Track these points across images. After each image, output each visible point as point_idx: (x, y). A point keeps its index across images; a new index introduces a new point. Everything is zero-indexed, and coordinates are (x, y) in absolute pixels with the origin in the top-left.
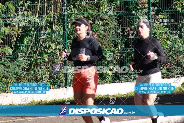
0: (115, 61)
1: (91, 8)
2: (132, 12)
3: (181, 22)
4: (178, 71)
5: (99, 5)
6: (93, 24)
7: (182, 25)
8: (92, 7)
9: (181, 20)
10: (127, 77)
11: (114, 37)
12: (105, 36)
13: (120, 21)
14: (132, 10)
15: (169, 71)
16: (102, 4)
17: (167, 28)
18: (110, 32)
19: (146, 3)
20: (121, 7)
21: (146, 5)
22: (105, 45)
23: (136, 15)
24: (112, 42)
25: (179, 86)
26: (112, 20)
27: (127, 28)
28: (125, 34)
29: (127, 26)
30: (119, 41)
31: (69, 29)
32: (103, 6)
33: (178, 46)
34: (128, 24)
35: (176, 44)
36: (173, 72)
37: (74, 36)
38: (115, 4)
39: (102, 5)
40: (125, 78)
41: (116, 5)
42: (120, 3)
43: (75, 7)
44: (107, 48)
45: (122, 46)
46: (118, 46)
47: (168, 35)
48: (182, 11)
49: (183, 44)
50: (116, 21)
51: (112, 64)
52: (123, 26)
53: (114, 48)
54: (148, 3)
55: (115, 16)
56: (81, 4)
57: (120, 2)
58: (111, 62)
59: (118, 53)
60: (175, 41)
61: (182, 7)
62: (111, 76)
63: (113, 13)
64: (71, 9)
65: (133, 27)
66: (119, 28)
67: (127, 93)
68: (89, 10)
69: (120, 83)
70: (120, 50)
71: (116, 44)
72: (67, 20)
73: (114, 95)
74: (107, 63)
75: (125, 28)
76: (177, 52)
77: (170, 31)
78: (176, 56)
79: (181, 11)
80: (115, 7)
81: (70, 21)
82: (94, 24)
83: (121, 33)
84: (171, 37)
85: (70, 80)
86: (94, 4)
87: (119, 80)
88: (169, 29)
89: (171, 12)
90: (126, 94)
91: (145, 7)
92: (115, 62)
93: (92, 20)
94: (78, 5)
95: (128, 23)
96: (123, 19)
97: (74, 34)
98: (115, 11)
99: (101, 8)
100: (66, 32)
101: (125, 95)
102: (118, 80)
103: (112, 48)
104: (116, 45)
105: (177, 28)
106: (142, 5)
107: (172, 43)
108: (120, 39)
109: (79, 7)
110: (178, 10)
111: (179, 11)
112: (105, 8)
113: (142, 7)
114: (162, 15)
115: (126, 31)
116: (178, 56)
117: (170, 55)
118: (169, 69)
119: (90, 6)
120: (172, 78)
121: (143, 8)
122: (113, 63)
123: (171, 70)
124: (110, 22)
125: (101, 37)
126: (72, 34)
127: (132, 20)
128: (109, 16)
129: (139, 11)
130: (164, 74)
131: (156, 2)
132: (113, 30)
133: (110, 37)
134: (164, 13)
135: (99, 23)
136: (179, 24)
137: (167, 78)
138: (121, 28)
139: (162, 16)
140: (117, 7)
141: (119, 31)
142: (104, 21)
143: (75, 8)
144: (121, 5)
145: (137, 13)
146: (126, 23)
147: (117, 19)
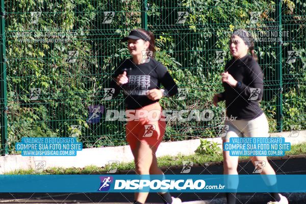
0: (87, 111)
1: (46, 23)
2: (115, 31)
3: (195, 49)
4: (191, 128)
5: (60, 19)
6: (50, 50)
7: (198, 53)
8: (49, 22)
9: (195, 45)
10: (106, 138)
11: (85, 72)
12: (71, 71)
13: (96, 45)
14: (115, 28)
15: (175, 130)
16: (65, 17)
17: (174, 58)
18: (78, 63)
19: (138, 17)
20: (96, 22)
21: (139, 21)
22: (70, 85)
23: (121, 35)
24: (82, 81)
25: (191, 154)
26: (82, 44)
27: (106, 58)
28: (104, 67)
29: (106, 55)
30: (94, 79)
31: (10, 58)
32: (67, 21)
33: (191, 88)
34: (109, 51)
35: (187, 84)
36: (181, 131)
37: (18, 69)
38: (87, 18)
39: (65, 19)
40: (103, 139)
41: (90, 19)
42: (96, 17)
43: (19, 21)
44: (73, 89)
45: (98, 86)
46: (91, 86)
47: (175, 70)
48: (197, 31)
49: (198, 85)
50: (88, 46)
51: (82, 117)
52: (100, 55)
53: (85, 89)
54: (141, 17)
55: (88, 37)
56: (29, 16)
57: (96, 15)
58: (80, 114)
59: (91, 98)
60: (186, 80)
61: (198, 23)
62: (80, 136)
63: (84, 32)
64: (14, 25)
65: (117, 55)
66: (94, 58)
67: (106, 165)
68: (43, 27)
69: (95, 148)
70: (95, 94)
71: (88, 84)
72: (7, 43)
73: (84, 169)
74: (73, 115)
75: (103, 58)
76: (190, 98)
77: (178, 63)
78: (187, 104)
79: (195, 31)
80: (88, 22)
81: (11, 45)
82: (52, 51)
83: (97, 66)
84: (180, 73)
85: (9, 143)
86: (51, 16)
87: (93, 143)
88: (177, 60)
89: (180, 31)
90: (104, 166)
91: (136, 23)
92: (86, 114)
93: (49, 44)
94: (25, 18)
95: (109, 49)
96: (100, 43)
97: (18, 66)
98: (87, 29)
99: (64, 23)
100: (4, 63)
101: (102, 167)
102: (91, 143)
103: (82, 91)
104: (89, 86)
105: (190, 59)
106: (132, 20)
107: (181, 83)
108: (95, 76)
109: (26, 21)
110: (190, 29)
111: (193, 31)
112: (70, 24)
113: (133, 22)
114: (164, 36)
115: (106, 62)
116: (190, 104)
117: (178, 103)
118: (175, 126)
119: (45, 20)
120: (181, 140)
121: (132, 25)
122: (83, 115)
123: (178, 127)
124: (78, 47)
125: (64, 71)
126: (15, 67)
127: (115, 44)
128: (78, 38)
129: (127, 30)
130: (167, 135)
131: (155, 16)
132: (84, 60)
133: (78, 72)
134: (167, 33)
135: (61, 48)
136: (193, 52)
137: (172, 140)
138: (97, 58)
139: (165, 39)
140: (90, 22)
141: (95, 62)
142: (69, 45)
143: (20, 24)
144: (97, 19)
145: (124, 32)
146: (106, 49)
147: (91, 43)
